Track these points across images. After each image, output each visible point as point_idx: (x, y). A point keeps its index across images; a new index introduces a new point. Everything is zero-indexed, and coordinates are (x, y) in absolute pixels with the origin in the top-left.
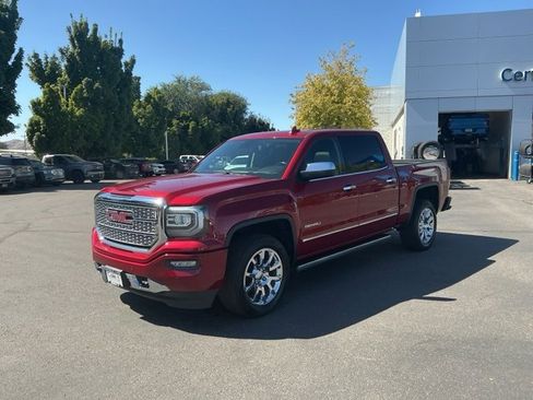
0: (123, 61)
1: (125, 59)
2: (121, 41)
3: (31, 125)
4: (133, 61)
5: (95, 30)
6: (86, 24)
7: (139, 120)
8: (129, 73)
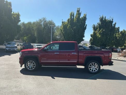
0: (113, 24)
1: (113, 23)
2: (113, 19)
3: (90, 39)
4: (116, 24)
5: (105, 18)
6: (103, 17)
7: (118, 38)
8: (114, 26)
